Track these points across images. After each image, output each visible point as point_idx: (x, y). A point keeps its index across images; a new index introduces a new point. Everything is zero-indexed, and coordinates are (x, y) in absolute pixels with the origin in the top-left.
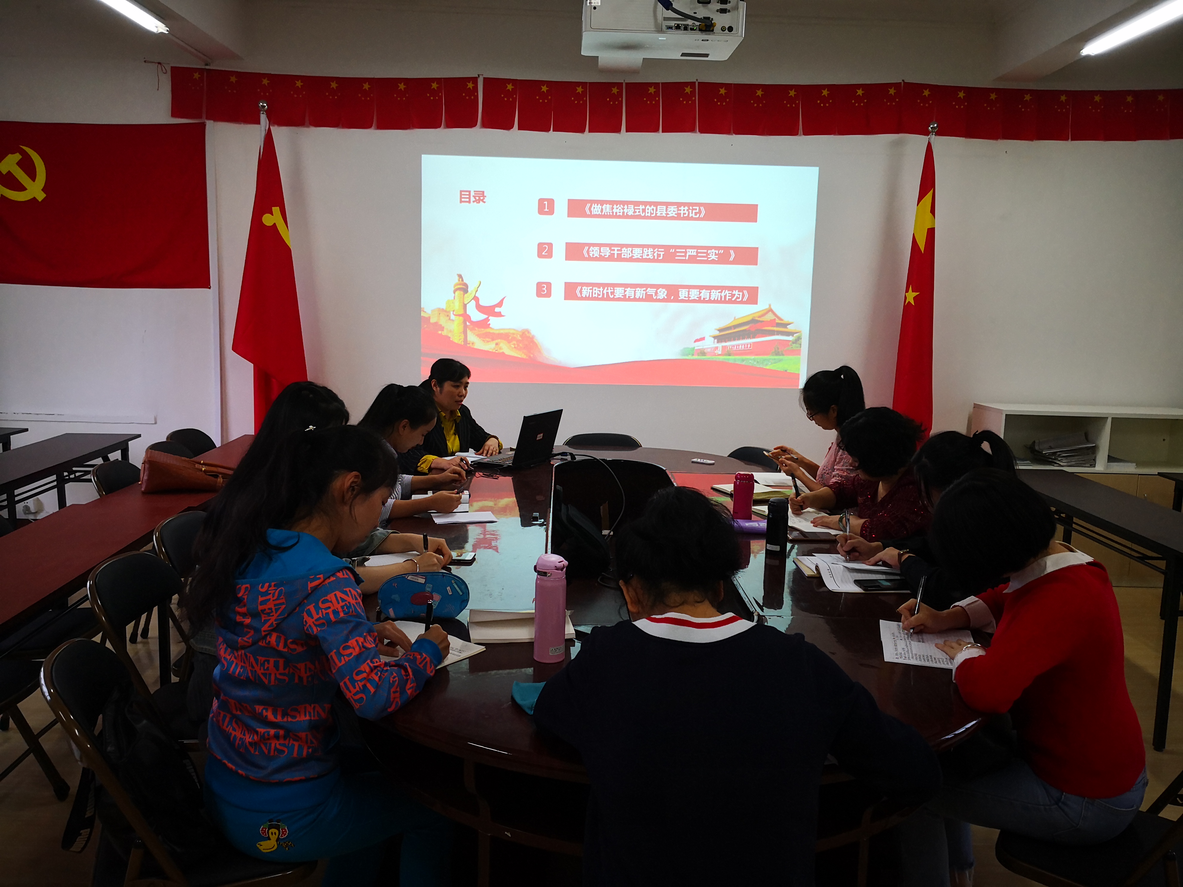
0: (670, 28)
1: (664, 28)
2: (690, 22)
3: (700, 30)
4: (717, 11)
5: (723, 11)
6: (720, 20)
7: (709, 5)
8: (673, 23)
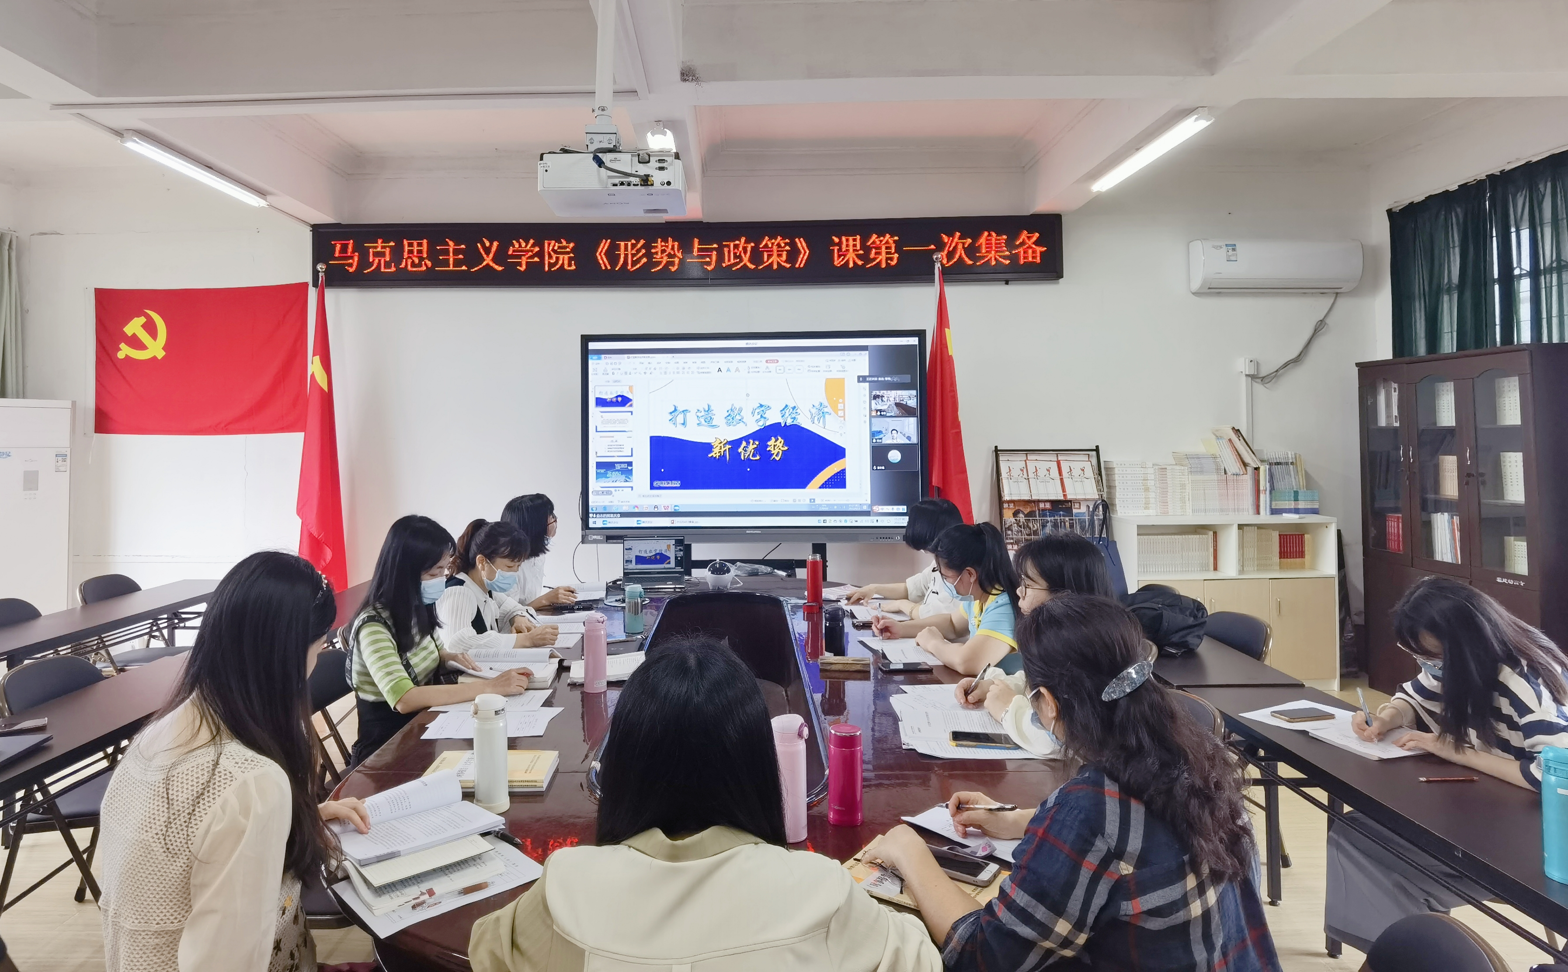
0: (615, 185)
1: (610, 185)
2: (632, 179)
3: (641, 185)
4: (656, 169)
5: (661, 169)
6: (658, 178)
7: (648, 164)
8: (617, 181)
